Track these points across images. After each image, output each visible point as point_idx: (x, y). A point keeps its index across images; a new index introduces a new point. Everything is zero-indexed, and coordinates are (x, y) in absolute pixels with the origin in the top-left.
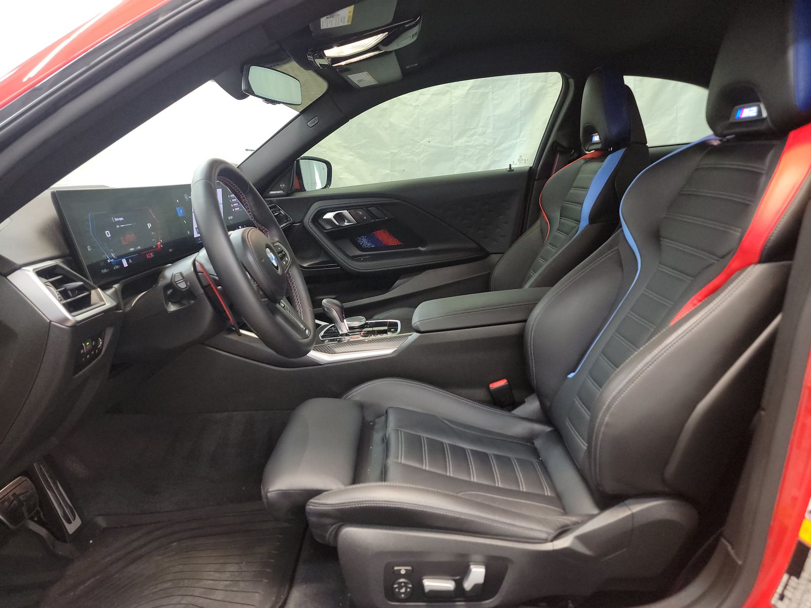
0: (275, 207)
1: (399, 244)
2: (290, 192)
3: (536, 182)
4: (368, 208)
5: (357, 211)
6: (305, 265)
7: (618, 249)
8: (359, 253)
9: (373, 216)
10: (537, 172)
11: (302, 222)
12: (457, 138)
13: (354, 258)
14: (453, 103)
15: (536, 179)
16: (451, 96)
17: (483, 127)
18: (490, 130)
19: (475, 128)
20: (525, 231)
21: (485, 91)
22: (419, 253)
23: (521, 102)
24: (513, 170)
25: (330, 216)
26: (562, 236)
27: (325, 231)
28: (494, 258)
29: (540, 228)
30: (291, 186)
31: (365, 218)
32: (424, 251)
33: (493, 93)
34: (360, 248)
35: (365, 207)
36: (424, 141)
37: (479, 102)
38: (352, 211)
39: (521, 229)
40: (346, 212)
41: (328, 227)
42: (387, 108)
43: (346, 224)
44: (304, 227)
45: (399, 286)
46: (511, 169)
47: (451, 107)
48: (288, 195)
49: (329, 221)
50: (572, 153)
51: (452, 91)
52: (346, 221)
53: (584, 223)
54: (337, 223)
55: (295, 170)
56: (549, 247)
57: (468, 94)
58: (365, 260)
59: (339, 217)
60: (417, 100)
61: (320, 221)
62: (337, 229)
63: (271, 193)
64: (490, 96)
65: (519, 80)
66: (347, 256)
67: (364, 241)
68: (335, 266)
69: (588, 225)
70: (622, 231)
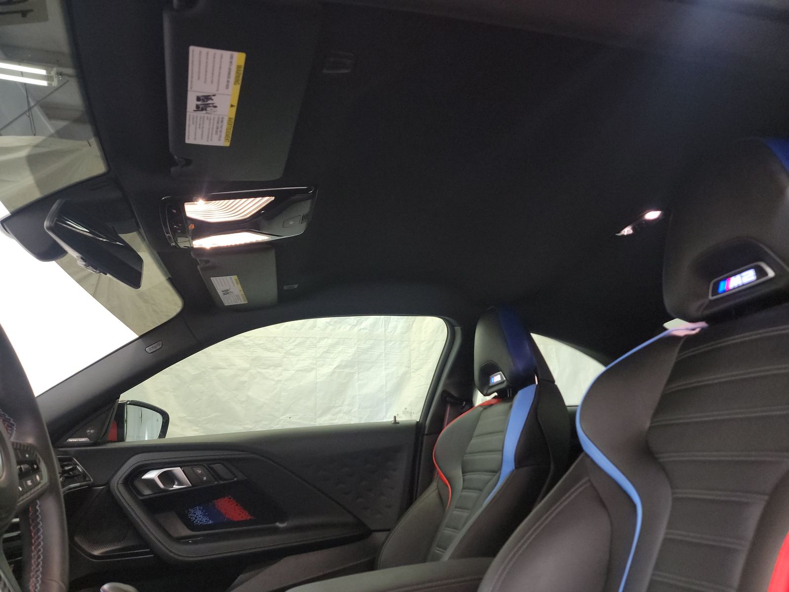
0: (70, 460)
1: (249, 518)
2: (99, 441)
3: (425, 437)
4: (212, 466)
5: (195, 469)
6: (96, 553)
7: (589, 481)
8: (186, 532)
9: (216, 475)
10: (425, 428)
11: (107, 484)
12: (321, 415)
13: (180, 540)
14: (318, 380)
15: (426, 433)
16: (316, 373)
17: (348, 405)
18: (355, 409)
19: (340, 406)
20: (416, 499)
21: (351, 371)
22: (276, 531)
23: (386, 383)
24: (398, 423)
25: (153, 475)
26: (474, 494)
27: (141, 498)
28: (379, 536)
29: (437, 491)
30: (102, 434)
31: (205, 478)
32: (284, 527)
33: (358, 374)
34: (190, 525)
35: (207, 464)
36: (284, 417)
37: (345, 381)
38: (187, 469)
39: (411, 496)
40: (178, 471)
41: (147, 492)
42: (246, 381)
43: (176, 487)
44: (109, 492)
45: (241, 583)
46: (395, 422)
47: (316, 383)
48: (94, 444)
49: (151, 482)
50: (464, 405)
51: (318, 369)
52: (176, 483)
53: (508, 466)
54: (161, 486)
55: (115, 412)
56: (456, 512)
57: (333, 372)
58: (195, 543)
59: (167, 478)
60: (281, 375)
61: (138, 484)
62: (160, 494)
63: (70, 440)
64: (356, 376)
65: (384, 364)
66: (169, 536)
67: (198, 516)
68: (146, 553)
69: (513, 471)
70: (587, 456)
